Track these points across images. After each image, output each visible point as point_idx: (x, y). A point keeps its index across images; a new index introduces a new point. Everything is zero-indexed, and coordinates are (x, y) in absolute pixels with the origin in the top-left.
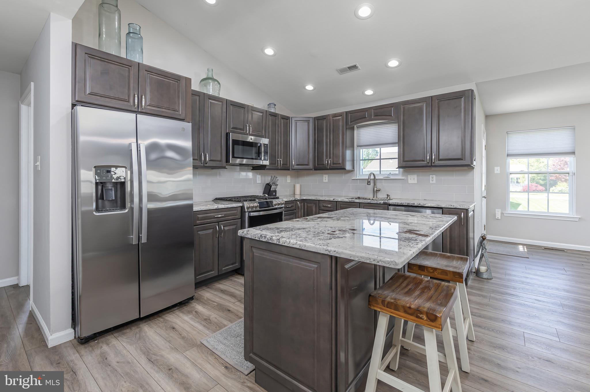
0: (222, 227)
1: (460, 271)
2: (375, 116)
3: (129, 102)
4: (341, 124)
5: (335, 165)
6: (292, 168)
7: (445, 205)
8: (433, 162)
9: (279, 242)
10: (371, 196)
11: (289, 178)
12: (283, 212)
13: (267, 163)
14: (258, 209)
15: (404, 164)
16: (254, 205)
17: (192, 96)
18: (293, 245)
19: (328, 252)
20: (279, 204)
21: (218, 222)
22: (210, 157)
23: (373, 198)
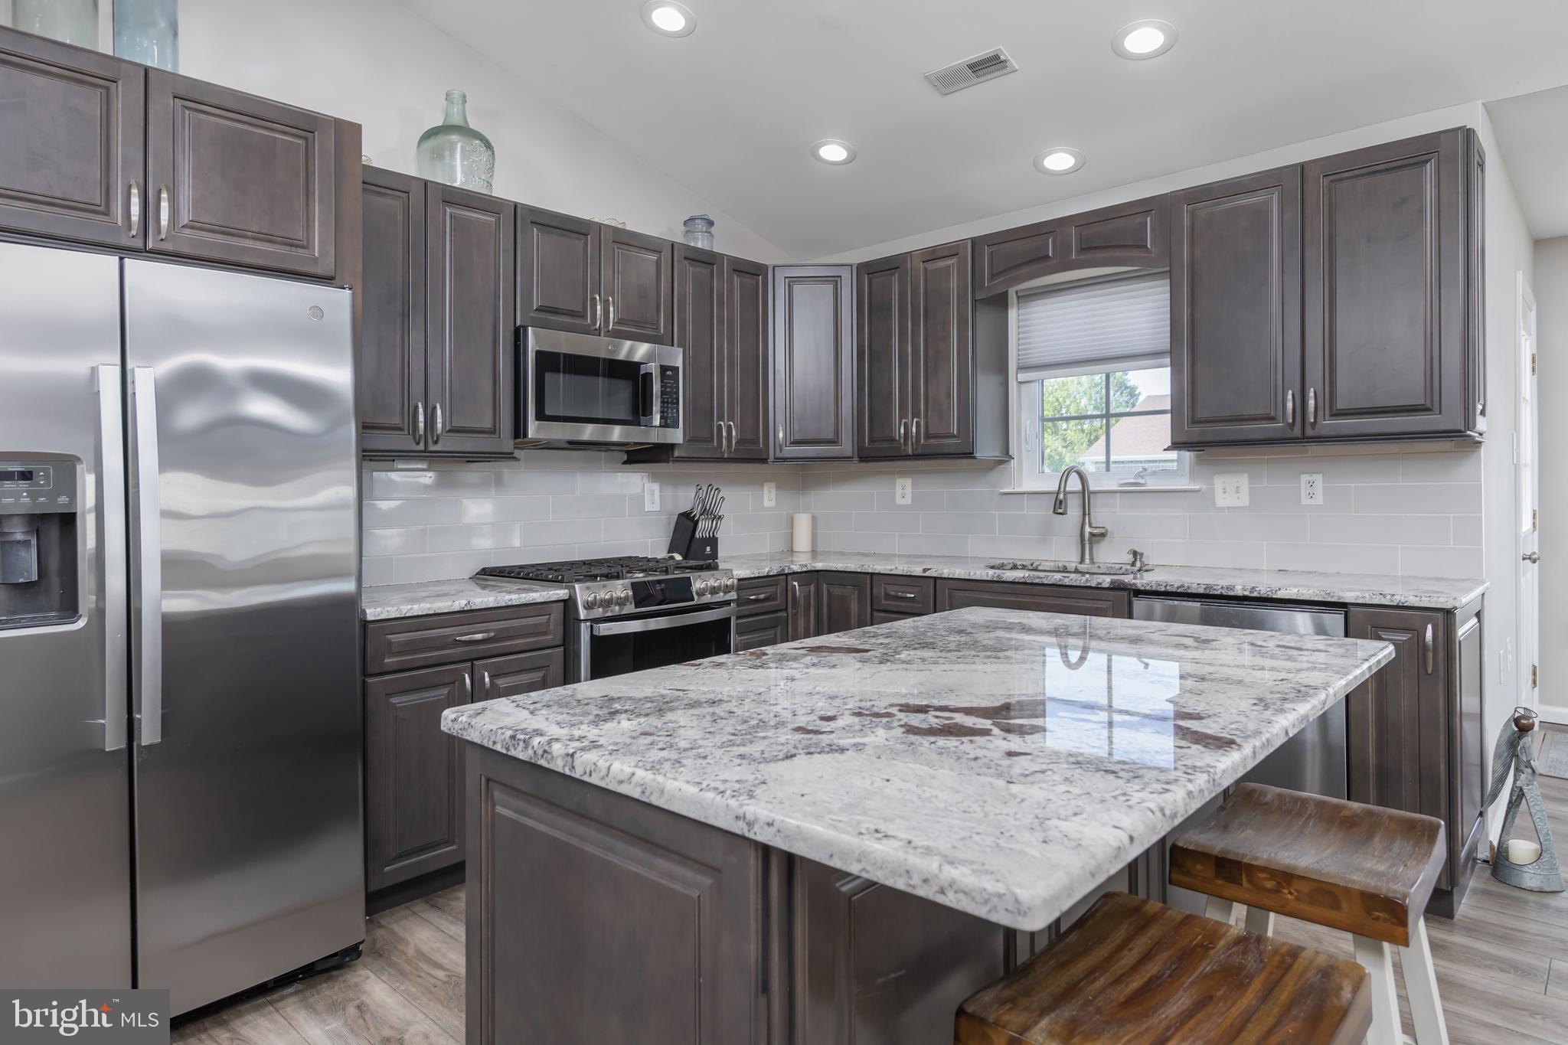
0: (487, 680)
1: (1393, 888)
2: (1083, 250)
3: (107, 213)
4: (954, 284)
5: (933, 441)
6: (779, 455)
7: (1358, 594)
8: (1311, 424)
9: (573, 767)
10: (1071, 558)
11: (770, 492)
12: (733, 620)
13: (677, 436)
14: (630, 608)
15: (1195, 433)
16: (612, 595)
17: (364, 190)
18: (621, 782)
19: (746, 828)
20: (714, 591)
21: (472, 660)
22: (448, 416)
23: (1081, 563)
